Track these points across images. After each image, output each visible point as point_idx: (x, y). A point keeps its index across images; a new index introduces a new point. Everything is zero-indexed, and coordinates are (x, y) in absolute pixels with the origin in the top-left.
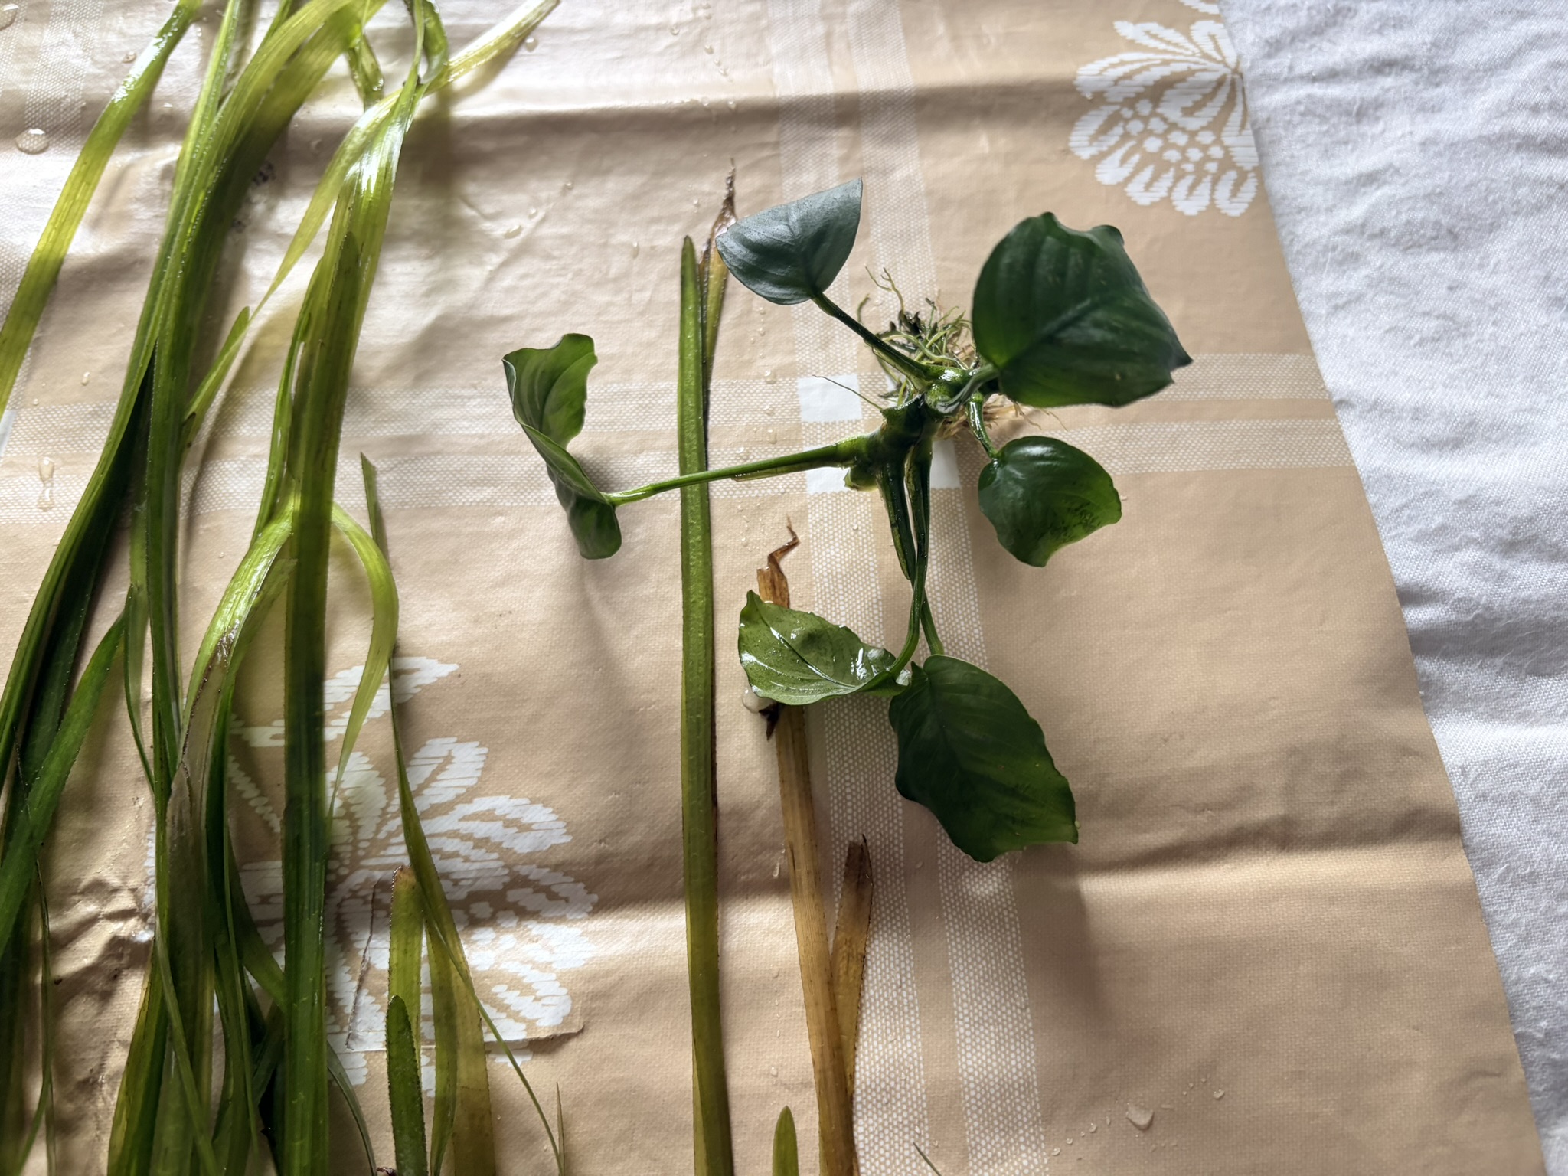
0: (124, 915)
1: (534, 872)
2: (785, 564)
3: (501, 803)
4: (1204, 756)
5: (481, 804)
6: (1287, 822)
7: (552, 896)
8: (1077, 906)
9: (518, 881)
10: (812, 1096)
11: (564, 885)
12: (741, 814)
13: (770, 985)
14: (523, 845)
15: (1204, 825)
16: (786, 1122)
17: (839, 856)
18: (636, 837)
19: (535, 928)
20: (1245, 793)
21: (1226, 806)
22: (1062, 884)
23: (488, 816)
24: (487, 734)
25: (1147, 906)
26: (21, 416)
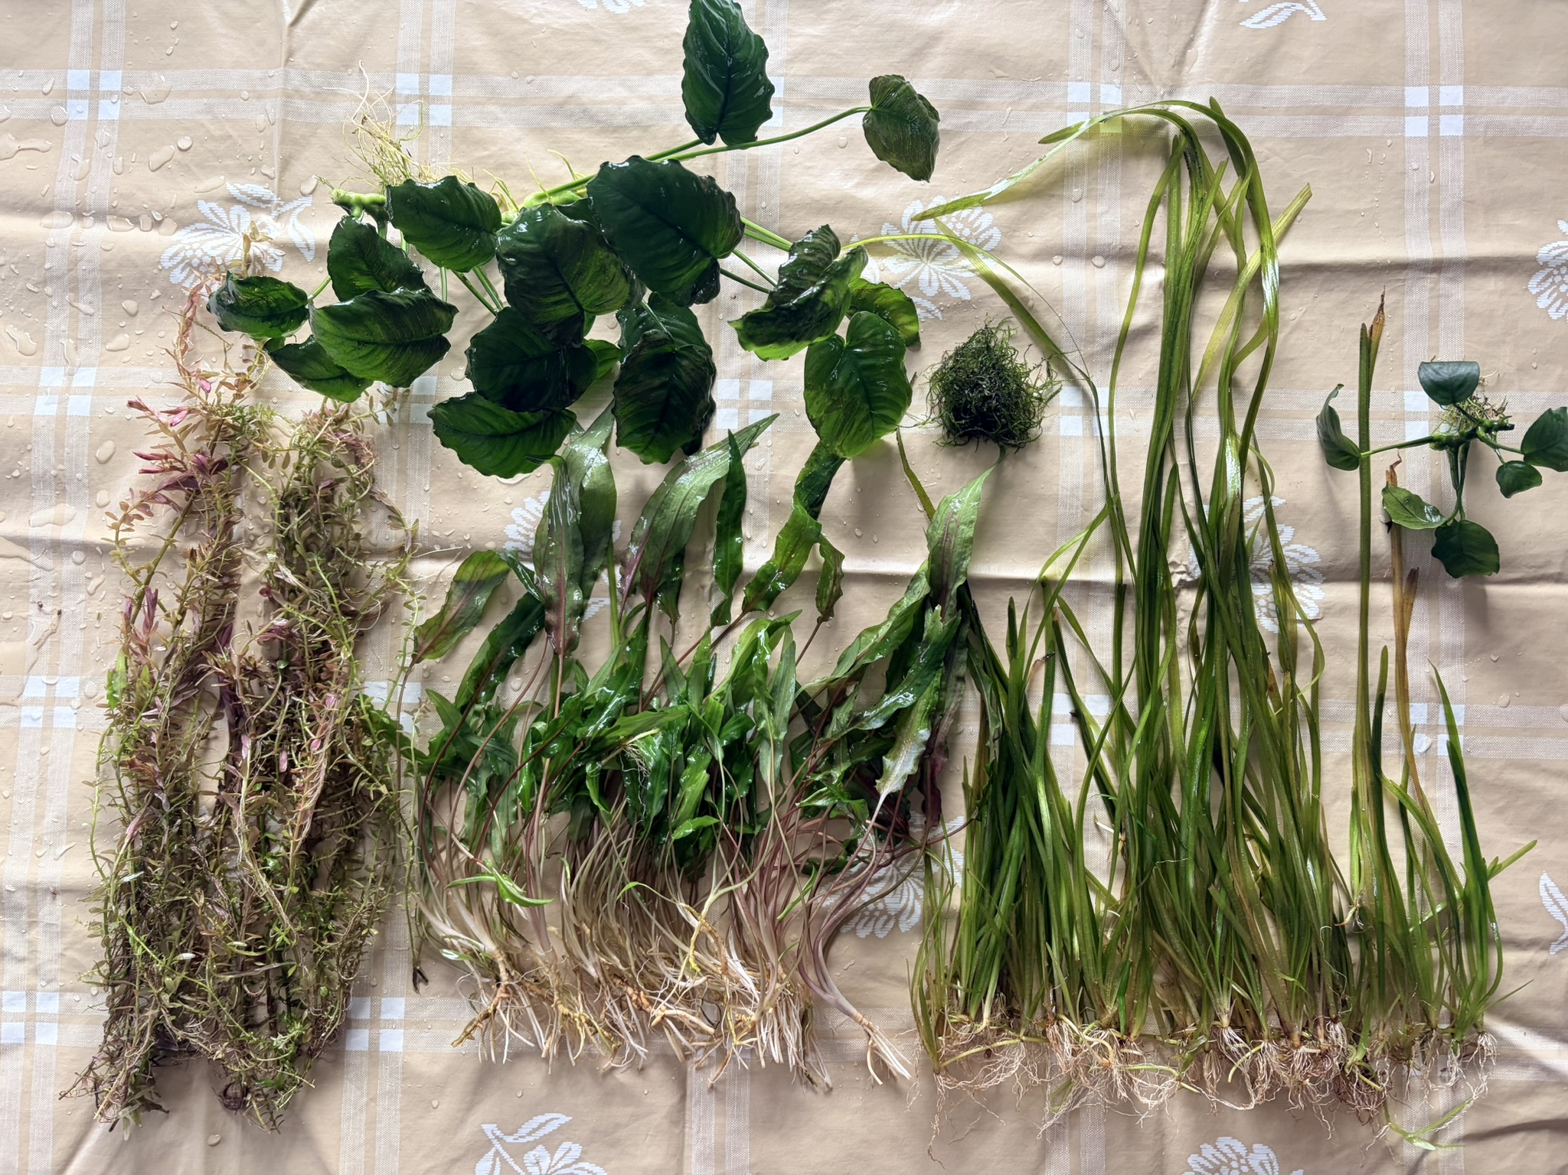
0: (1182, 573)
1: (1307, 569)
2: (1396, 469)
3: (1299, 547)
4: (1536, 551)
5: (1293, 547)
6: (1560, 574)
7: (1311, 577)
8: (1484, 594)
9: (1302, 572)
10: (1394, 643)
11: (1316, 574)
12: (1377, 557)
13: (1383, 610)
14: (1305, 561)
15: (1532, 573)
16: (1385, 651)
17: (1407, 572)
18: (1342, 561)
19: (1304, 586)
20: (1548, 564)
21: (1540, 567)
22: (1480, 587)
23: (1295, 551)
24: (1296, 525)
25: (1508, 596)
26: (1117, 390)
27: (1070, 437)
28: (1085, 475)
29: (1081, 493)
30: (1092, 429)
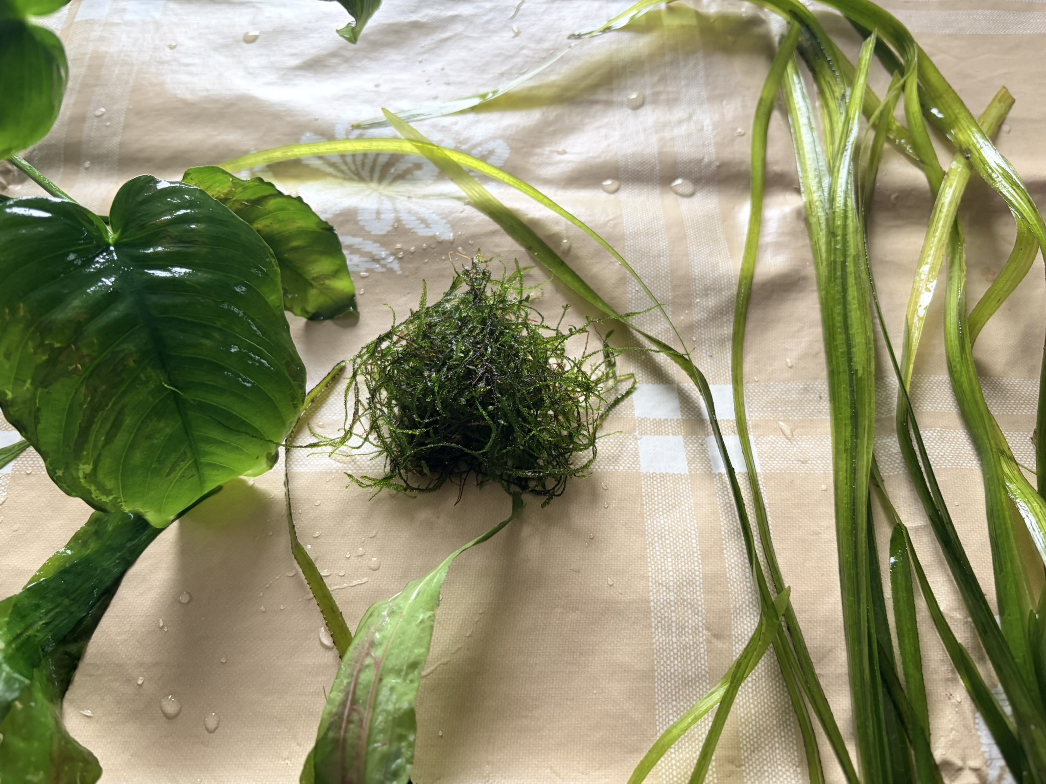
26: (749, 389)
27: (663, 476)
28: (705, 555)
29: (699, 597)
30: (707, 461)
